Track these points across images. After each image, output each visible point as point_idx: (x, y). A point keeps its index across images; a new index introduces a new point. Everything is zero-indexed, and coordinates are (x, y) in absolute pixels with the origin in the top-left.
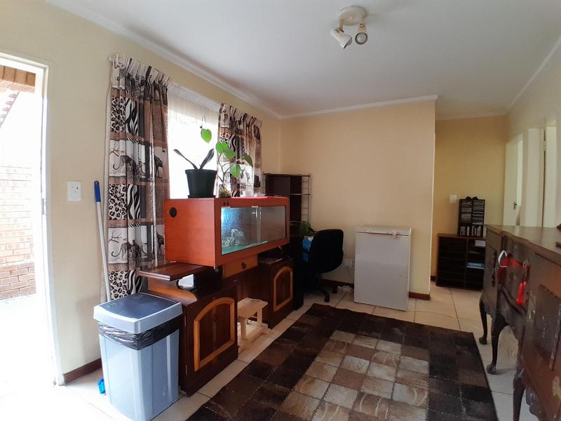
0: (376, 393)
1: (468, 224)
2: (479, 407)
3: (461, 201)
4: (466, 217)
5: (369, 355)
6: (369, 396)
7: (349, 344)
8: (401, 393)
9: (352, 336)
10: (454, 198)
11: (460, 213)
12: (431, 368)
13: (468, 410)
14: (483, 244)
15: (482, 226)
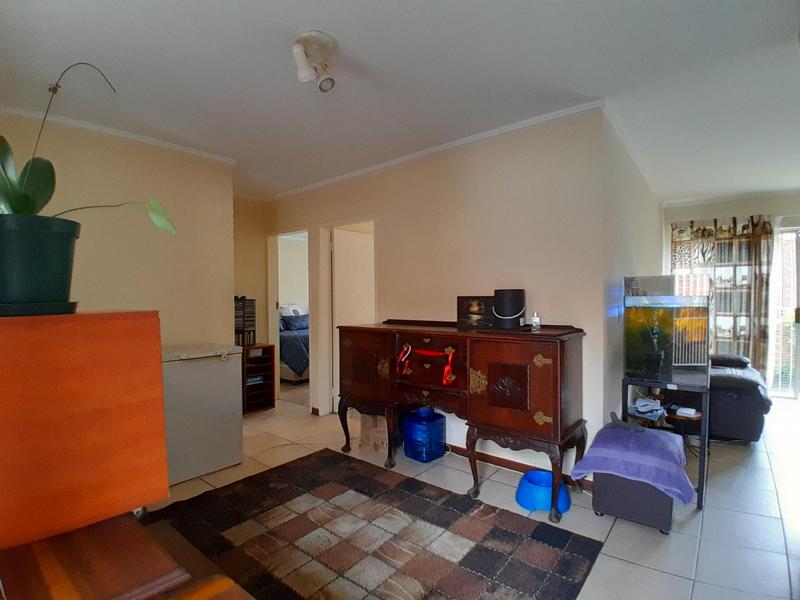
0: (380, 542)
1: (241, 331)
2: (427, 492)
4: (238, 322)
8: (387, 525)
12: (359, 491)
13: (428, 497)
14: (258, 353)
15: (254, 331)
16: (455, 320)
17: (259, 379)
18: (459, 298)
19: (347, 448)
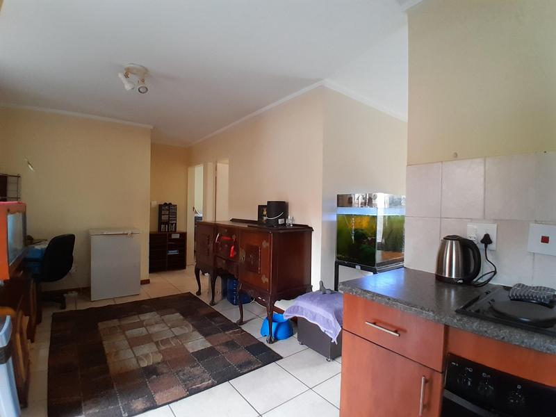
0: (165, 338)
1: (167, 223)
2: (217, 319)
3: (160, 206)
4: (165, 218)
5: (141, 325)
6: (162, 340)
7: (119, 326)
8: (177, 331)
9: (116, 320)
10: (155, 203)
11: (160, 215)
12: (182, 314)
13: (214, 322)
14: (177, 236)
15: (176, 224)
16: (257, 220)
17: (176, 251)
18: (259, 206)
19: (199, 293)
